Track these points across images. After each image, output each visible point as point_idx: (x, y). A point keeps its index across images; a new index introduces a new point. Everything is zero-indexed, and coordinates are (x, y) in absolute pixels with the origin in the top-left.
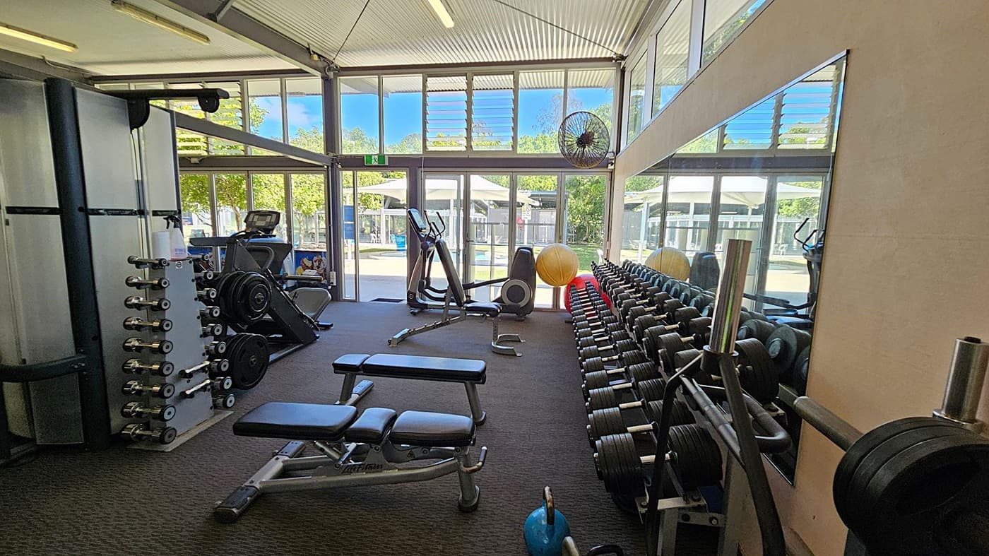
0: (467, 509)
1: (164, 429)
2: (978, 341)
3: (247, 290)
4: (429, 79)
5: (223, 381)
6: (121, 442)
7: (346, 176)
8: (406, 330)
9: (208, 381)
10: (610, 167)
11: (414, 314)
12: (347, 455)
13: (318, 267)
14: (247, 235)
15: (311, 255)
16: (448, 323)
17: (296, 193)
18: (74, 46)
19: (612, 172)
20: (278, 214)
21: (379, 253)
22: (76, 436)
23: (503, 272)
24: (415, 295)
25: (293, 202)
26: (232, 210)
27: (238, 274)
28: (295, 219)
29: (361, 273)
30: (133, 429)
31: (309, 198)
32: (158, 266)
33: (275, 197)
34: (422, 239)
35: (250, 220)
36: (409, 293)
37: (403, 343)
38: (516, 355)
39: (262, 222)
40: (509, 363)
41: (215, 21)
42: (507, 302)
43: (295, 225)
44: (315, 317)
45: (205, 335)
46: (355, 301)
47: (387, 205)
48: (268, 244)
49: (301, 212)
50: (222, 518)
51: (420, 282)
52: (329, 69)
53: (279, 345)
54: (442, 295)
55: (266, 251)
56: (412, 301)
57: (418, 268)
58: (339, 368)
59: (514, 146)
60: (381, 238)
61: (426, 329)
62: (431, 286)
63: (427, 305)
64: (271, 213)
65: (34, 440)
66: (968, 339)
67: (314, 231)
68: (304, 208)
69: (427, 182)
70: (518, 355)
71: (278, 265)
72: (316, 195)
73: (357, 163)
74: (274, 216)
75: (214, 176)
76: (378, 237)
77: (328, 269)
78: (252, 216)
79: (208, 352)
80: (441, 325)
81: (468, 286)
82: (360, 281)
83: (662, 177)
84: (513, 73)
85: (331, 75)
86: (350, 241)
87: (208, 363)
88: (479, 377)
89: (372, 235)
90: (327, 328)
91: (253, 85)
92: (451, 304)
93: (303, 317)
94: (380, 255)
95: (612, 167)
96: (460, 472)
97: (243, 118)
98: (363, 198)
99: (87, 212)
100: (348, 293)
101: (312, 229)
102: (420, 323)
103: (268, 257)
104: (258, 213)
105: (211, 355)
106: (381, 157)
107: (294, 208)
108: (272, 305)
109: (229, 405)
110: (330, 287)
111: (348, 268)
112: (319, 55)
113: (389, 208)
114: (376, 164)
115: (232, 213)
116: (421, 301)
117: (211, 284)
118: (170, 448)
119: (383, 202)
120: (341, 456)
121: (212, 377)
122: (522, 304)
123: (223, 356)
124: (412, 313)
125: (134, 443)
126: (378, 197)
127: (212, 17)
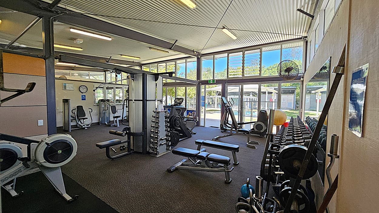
0: (227, 183)
1: (157, 152)
2: (336, 135)
3: (175, 120)
4: (230, 54)
5: (169, 143)
6: (149, 153)
7: (203, 87)
8: (218, 136)
9: (166, 142)
10: (302, 79)
11: (222, 132)
12: (196, 163)
13: (193, 115)
14: (175, 105)
15: (191, 111)
16: (232, 135)
17: (188, 91)
18: (140, 58)
19: (303, 81)
20: (183, 99)
21: (214, 111)
22: (141, 150)
23: (255, 119)
24: (223, 125)
25: (187, 94)
26: (170, 97)
27: (173, 116)
28: (187, 99)
29: (206, 118)
30: (151, 151)
31: (192, 93)
32: (158, 113)
33: (182, 93)
34: (226, 107)
35: (176, 101)
36: (221, 125)
37: (217, 140)
38: (255, 148)
39: (179, 101)
40: (252, 150)
41: (171, 49)
42: (256, 130)
43: (188, 101)
44: (191, 130)
45: (166, 130)
46: (204, 127)
47: (218, 94)
48: (181, 108)
49: (189, 97)
50: (169, 171)
51: (224, 121)
52: (199, 55)
53: (181, 137)
54: (231, 126)
55: (179, 110)
56: (222, 128)
57: (224, 117)
58: (197, 143)
59: (260, 74)
60: (215, 106)
61: (224, 136)
62: (229, 123)
63: (227, 129)
64: (181, 99)
65: (134, 150)
66: (334, 135)
67: (193, 103)
68: (190, 96)
69: (228, 87)
70: (256, 148)
71: (182, 114)
72: (194, 92)
73: (206, 83)
74: (182, 99)
75: (167, 88)
76: (214, 106)
77: (196, 116)
78: (176, 99)
79: (166, 135)
80: (230, 135)
81: (242, 124)
82: (206, 121)
83: (327, 82)
84: (260, 49)
85: (199, 57)
86: (204, 107)
87: (166, 137)
88: (237, 150)
89: (212, 105)
90: (195, 134)
91: (178, 62)
92: (233, 129)
93: (188, 129)
94: (214, 112)
95: (303, 79)
96: (225, 171)
97: (175, 69)
98: (209, 92)
99: (147, 100)
100: (202, 124)
101: (192, 102)
102: (223, 135)
103: (180, 111)
104: (178, 99)
105: (167, 136)
106: (213, 80)
107: (187, 96)
108: (180, 125)
109: (170, 149)
110: (196, 122)
111: (202, 116)
112: (196, 52)
113: (218, 95)
114: (212, 83)
115: (170, 98)
116: (224, 128)
117: (168, 118)
118: (158, 156)
119: (216, 93)
120: (195, 163)
121: (167, 141)
122: (262, 131)
123: (169, 136)
124: (221, 131)
125: (151, 154)
126: (214, 91)
127: (170, 49)
